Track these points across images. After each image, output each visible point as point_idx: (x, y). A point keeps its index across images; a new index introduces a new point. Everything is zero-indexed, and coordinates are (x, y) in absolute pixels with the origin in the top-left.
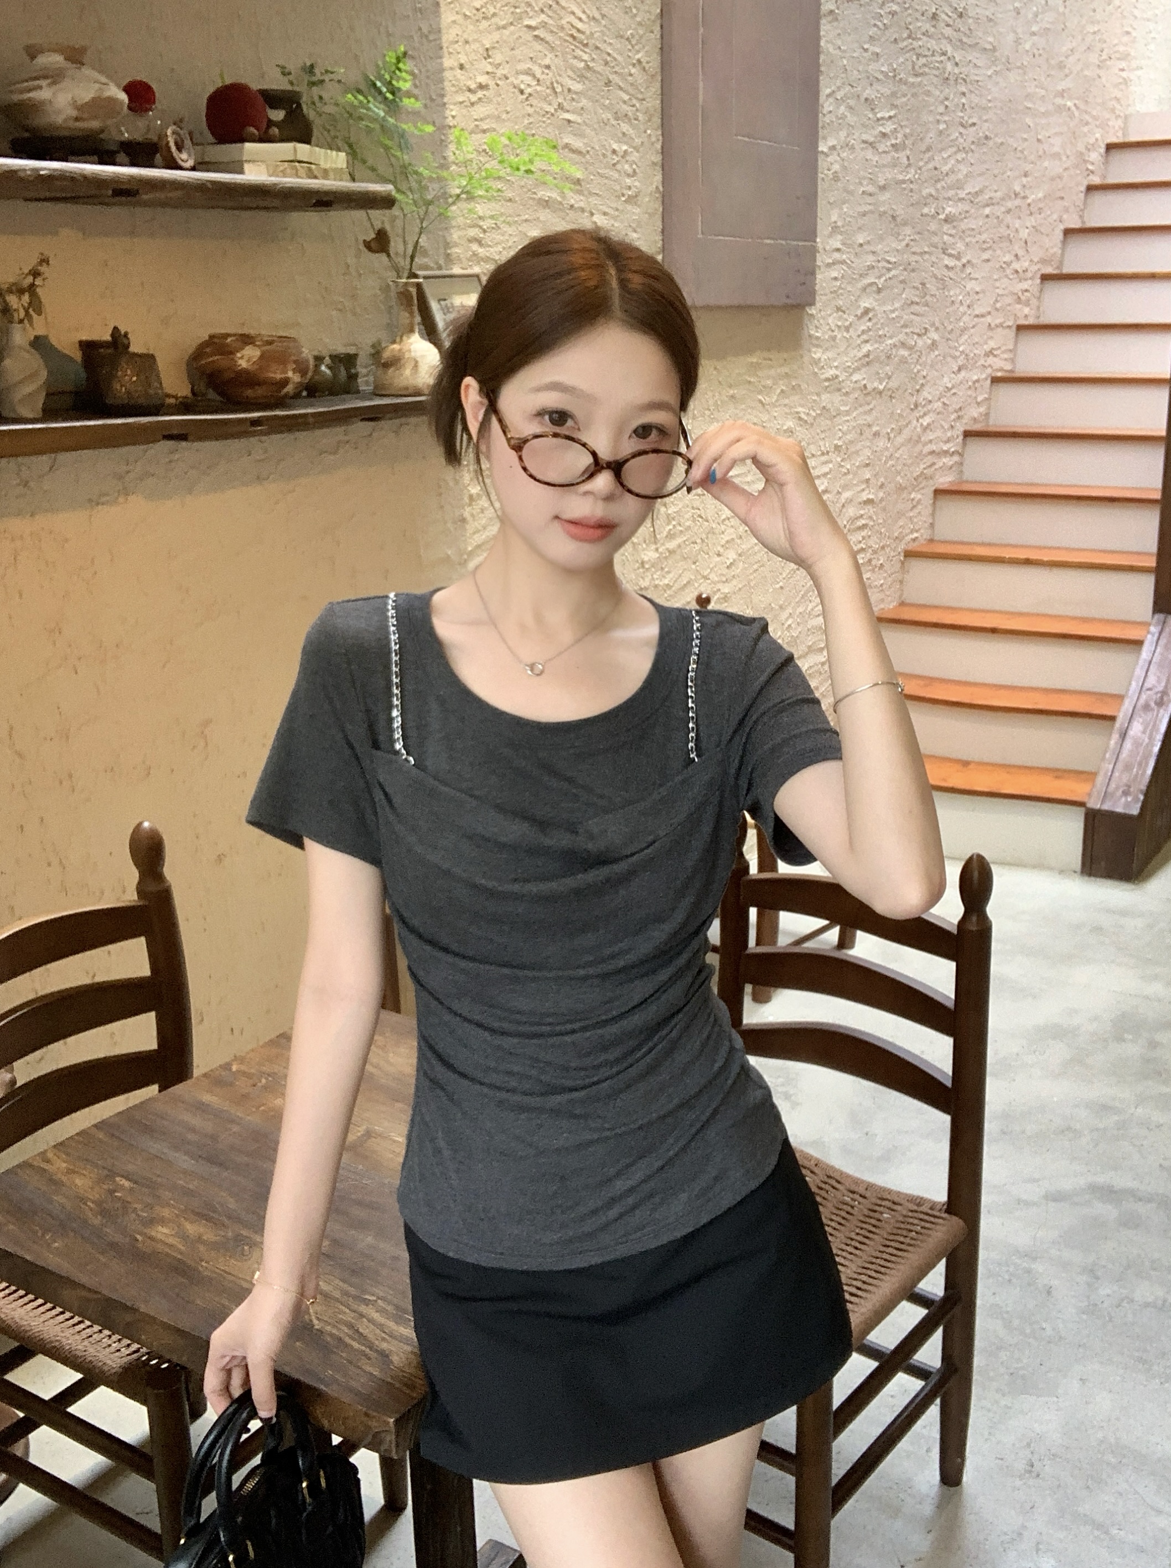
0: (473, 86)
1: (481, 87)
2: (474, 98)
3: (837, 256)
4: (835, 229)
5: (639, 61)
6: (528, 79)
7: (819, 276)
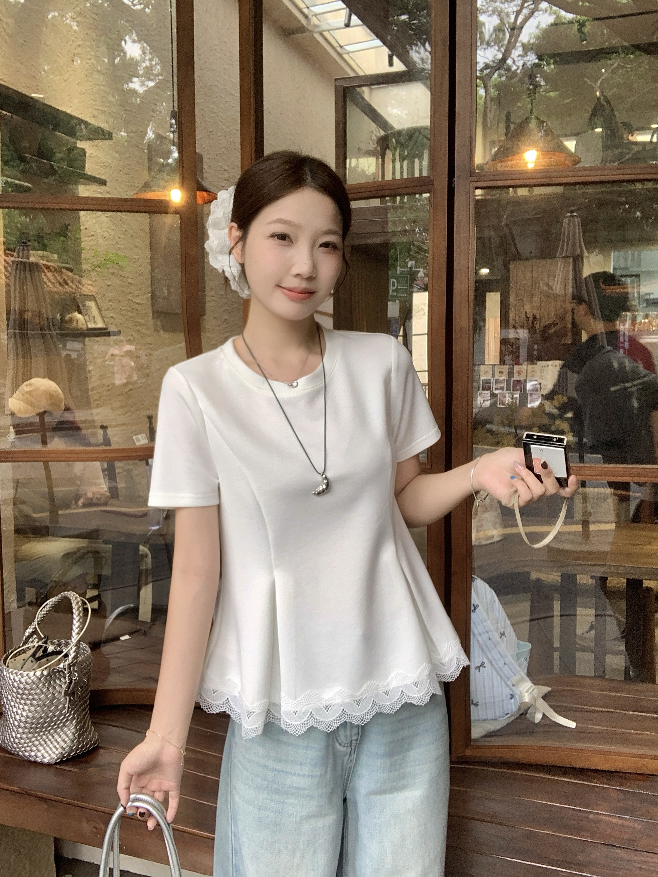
0: (90, 235)
1: (93, 235)
2: (90, 239)
3: (212, 298)
4: (212, 289)
5: (142, 229)
6: (106, 233)
7: (207, 305)
